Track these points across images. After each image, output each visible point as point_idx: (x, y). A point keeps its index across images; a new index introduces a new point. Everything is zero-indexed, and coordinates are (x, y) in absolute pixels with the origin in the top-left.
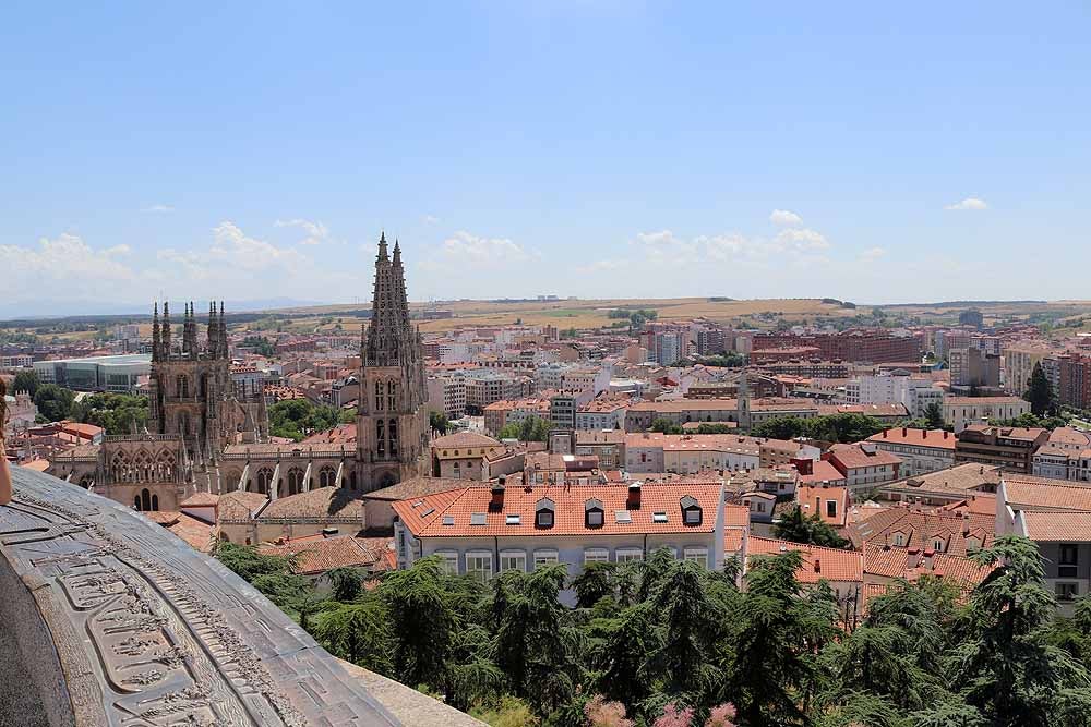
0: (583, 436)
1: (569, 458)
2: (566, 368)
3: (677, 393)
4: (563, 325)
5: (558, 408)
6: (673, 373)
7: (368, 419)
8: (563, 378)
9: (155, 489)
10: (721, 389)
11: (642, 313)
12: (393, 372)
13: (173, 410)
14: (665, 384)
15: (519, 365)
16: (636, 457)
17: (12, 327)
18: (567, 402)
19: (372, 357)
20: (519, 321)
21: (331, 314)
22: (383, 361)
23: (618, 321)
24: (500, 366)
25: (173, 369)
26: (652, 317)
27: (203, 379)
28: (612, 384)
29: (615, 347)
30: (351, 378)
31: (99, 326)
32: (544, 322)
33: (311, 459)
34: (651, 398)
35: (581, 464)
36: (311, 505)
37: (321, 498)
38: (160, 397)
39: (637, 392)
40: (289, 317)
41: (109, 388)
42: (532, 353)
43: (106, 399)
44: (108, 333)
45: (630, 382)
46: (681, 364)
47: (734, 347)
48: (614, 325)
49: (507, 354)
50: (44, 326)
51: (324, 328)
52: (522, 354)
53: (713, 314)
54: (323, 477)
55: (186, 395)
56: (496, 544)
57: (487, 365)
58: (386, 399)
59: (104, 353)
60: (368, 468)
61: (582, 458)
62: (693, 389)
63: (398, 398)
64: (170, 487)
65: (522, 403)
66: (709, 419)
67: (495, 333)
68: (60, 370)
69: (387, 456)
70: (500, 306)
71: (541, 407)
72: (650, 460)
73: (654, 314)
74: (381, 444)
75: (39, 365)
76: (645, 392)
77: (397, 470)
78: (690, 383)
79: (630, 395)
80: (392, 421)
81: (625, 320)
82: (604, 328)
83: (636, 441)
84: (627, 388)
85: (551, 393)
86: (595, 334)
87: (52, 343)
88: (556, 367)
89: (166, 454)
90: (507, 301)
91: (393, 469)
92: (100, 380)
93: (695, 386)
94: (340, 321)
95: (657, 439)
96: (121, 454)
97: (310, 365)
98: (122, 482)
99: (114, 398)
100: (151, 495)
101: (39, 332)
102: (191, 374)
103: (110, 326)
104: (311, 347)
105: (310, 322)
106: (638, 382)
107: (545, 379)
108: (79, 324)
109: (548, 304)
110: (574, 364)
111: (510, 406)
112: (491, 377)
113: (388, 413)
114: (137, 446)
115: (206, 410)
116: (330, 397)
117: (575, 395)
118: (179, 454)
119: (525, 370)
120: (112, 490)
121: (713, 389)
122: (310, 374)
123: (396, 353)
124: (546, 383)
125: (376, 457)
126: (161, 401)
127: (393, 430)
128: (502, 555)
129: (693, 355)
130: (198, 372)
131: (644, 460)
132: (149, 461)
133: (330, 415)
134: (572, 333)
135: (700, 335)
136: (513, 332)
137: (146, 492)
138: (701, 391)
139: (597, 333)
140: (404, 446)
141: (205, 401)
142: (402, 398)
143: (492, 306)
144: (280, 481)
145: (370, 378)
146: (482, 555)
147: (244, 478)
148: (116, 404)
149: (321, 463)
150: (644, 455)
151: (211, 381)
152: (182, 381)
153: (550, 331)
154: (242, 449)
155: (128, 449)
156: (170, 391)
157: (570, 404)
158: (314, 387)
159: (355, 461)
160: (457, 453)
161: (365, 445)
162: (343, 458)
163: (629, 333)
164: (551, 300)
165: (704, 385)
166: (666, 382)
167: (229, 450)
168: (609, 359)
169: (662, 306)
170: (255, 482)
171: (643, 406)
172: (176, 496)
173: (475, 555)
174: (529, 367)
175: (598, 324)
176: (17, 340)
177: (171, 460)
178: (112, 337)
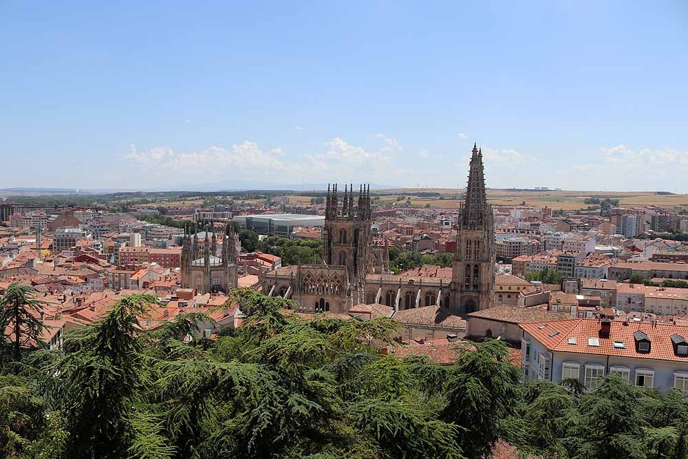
0: (587, 283)
1: (581, 297)
2: (565, 236)
3: (642, 257)
4: (555, 207)
5: (562, 263)
6: (638, 243)
7: (461, 263)
8: (563, 242)
9: (328, 299)
10: (678, 256)
11: (609, 201)
12: (479, 234)
13: (337, 250)
14: (633, 250)
15: (530, 232)
16: (625, 300)
17: (220, 195)
18: (569, 259)
19: (465, 224)
20: (524, 203)
21: (404, 194)
22: (473, 225)
23: (591, 206)
24: (517, 232)
25: (339, 225)
26: (616, 204)
27: (356, 232)
28: (596, 248)
29: (593, 224)
30: (425, 235)
31: (267, 196)
32: (542, 205)
33: (421, 287)
34: (625, 259)
35: (588, 302)
36: (424, 317)
37: (430, 313)
38: (330, 242)
39: (613, 255)
40: (377, 195)
41: (276, 234)
42: (538, 225)
43: (276, 240)
44: (272, 201)
45: (609, 248)
46: (641, 237)
47: (678, 227)
48: (589, 209)
49: (520, 225)
50: (237, 195)
51: (400, 202)
52: (531, 225)
53: (660, 203)
54: (427, 299)
55: (345, 242)
56: (608, 361)
57: (509, 230)
58: (473, 251)
59: (272, 212)
60: (459, 295)
61: (589, 298)
62: (656, 255)
63: (482, 251)
64: (337, 298)
65: (537, 258)
66: (671, 277)
67: (511, 210)
68: (249, 221)
69: (472, 288)
70: (510, 193)
71: (551, 261)
72: (633, 303)
73: (617, 201)
74: (468, 281)
75: (236, 218)
76: (619, 255)
77: (477, 298)
78: (652, 251)
79: (610, 257)
80: (476, 266)
81: (597, 205)
82: (582, 210)
83: (624, 288)
84: (606, 251)
85: (556, 252)
86: (576, 214)
87: (242, 206)
88: (558, 235)
89: (336, 278)
90: (514, 190)
91: (475, 297)
92: (271, 229)
93: (658, 252)
94: (409, 198)
95: (639, 288)
96: (309, 276)
97: (395, 226)
98: (307, 293)
99: (280, 239)
100: (325, 302)
101: (234, 199)
102: (349, 229)
103: (274, 196)
104: (392, 214)
105: (391, 198)
106: (615, 248)
107: (550, 243)
108: (256, 195)
109: (542, 193)
110: (570, 233)
111: (530, 259)
112: (513, 239)
113: (474, 261)
114: (319, 271)
115: (356, 252)
116: (411, 247)
117: (575, 255)
118: (344, 278)
119: (535, 236)
120: (302, 297)
121: (671, 256)
122: (397, 231)
123: (481, 222)
124: (550, 245)
125: (464, 288)
126: (329, 245)
127: (476, 271)
128: (612, 369)
129: (648, 231)
130: (354, 227)
131: (629, 302)
132: (325, 281)
133: (416, 258)
134: (561, 212)
135: (653, 218)
136: (522, 210)
137: (322, 300)
138: (662, 257)
139: (578, 213)
140: (483, 283)
141: (357, 246)
142: (484, 251)
143: (506, 193)
144: (400, 299)
145: (463, 237)
146: (597, 367)
147: (378, 296)
148: (281, 244)
149: (427, 289)
150: (630, 299)
151: (361, 233)
152: (343, 232)
153: (546, 211)
154: (376, 277)
155: (313, 273)
156: (336, 239)
157: (571, 260)
158: (399, 239)
159: (449, 290)
160: (501, 288)
161: (457, 280)
162: (441, 288)
163: (601, 214)
164: (544, 190)
165: (665, 253)
166: (634, 249)
167: (369, 277)
168: (593, 231)
169: (621, 197)
170: (384, 298)
171: (621, 265)
172: (340, 304)
173: (592, 367)
174: (537, 234)
175: (578, 207)
176: (223, 204)
177: (338, 282)
178: (274, 202)
